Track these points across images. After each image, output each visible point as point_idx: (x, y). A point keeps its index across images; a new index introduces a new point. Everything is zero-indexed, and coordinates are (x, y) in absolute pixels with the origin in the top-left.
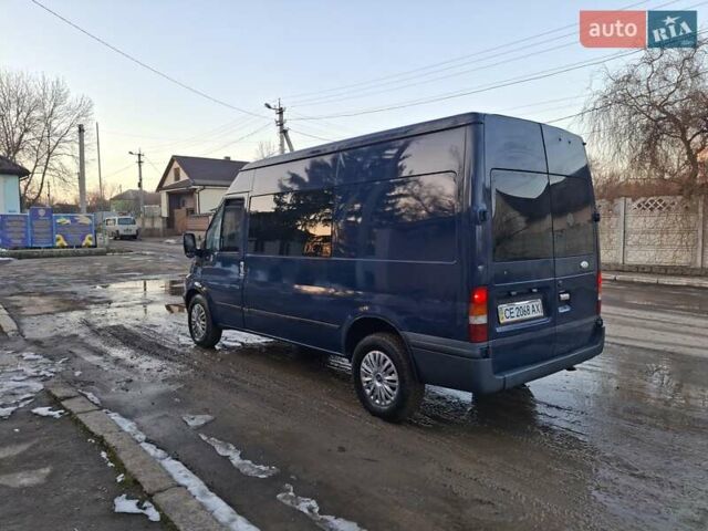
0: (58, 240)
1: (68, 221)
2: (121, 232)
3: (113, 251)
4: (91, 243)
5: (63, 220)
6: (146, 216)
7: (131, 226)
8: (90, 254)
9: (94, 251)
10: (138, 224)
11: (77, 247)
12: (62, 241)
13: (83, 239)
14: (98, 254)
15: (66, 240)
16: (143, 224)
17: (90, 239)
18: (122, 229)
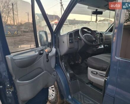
0: (8, 32)
1: (11, 28)
2: (25, 31)
3: (22, 35)
4: (16, 33)
5: (9, 28)
6: (30, 27)
7: (27, 29)
8: (16, 36)
9: (17, 35)
10: (28, 29)
11: (13, 34)
12: (9, 33)
13: (14, 32)
14: (18, 36)
15: (10, 32)
16: (29, 29)
17: (16, 32)
18: (25, 30)
